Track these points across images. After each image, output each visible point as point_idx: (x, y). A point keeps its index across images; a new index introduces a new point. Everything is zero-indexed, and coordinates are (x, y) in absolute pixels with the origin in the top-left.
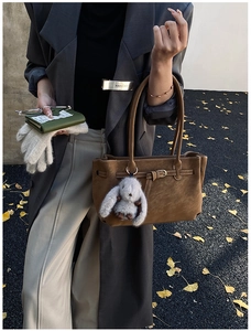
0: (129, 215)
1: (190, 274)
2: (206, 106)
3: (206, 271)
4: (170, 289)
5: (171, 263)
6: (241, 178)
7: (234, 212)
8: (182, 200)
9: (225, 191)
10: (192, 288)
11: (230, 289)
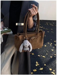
0: (27, 50)
1: (41, 65)
2: (47, 24)
3: (45, 65)
4: (36, 69)
5: (37, 63)
6: (55, 41)
7: (53, 50)
8: (39, 44)
9: (51, 45)
10: (41, 69)
11: (51, 69)
